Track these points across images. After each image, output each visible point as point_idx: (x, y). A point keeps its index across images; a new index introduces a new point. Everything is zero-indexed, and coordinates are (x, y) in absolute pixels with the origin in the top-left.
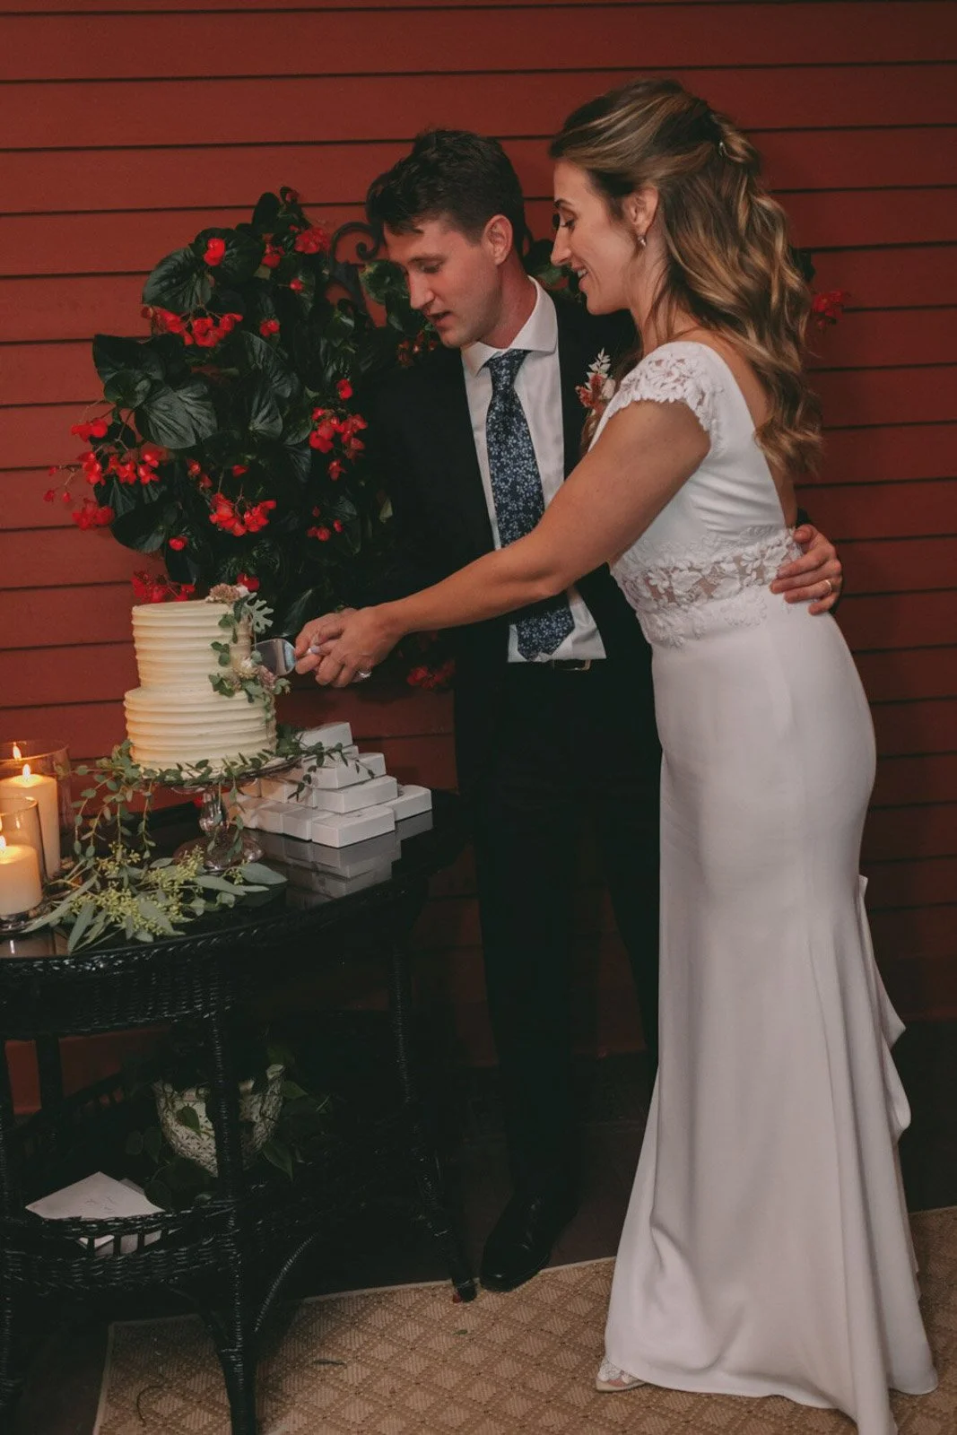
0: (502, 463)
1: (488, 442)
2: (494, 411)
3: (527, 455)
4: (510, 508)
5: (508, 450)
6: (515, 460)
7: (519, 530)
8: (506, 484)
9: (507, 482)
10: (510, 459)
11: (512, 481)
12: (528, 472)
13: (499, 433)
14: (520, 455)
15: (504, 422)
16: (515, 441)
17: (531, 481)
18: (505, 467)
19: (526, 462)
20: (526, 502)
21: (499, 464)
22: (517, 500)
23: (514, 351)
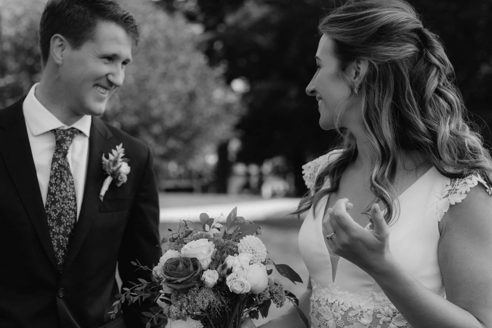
0: (55, 199)
1: (50, 182)
2: (58, 163)
3: (72, 198)
4: (54, 230)
5: (61, 191)
6: (63, 198)
7: (57, 247)
8: (55, 213)
9: (55, 211)
10: (61, 197)
11: (60, 212)
12: (70, 209)
13: (57, 178)
14: (67, 197)
15: (61, 172)
16: (65, 186)
17: (72, 215)
18: (57, 202)
19: (70, 202)
20: (65, 228)
21: (53, 199)
22: (60, 226)
23: (73, 128)
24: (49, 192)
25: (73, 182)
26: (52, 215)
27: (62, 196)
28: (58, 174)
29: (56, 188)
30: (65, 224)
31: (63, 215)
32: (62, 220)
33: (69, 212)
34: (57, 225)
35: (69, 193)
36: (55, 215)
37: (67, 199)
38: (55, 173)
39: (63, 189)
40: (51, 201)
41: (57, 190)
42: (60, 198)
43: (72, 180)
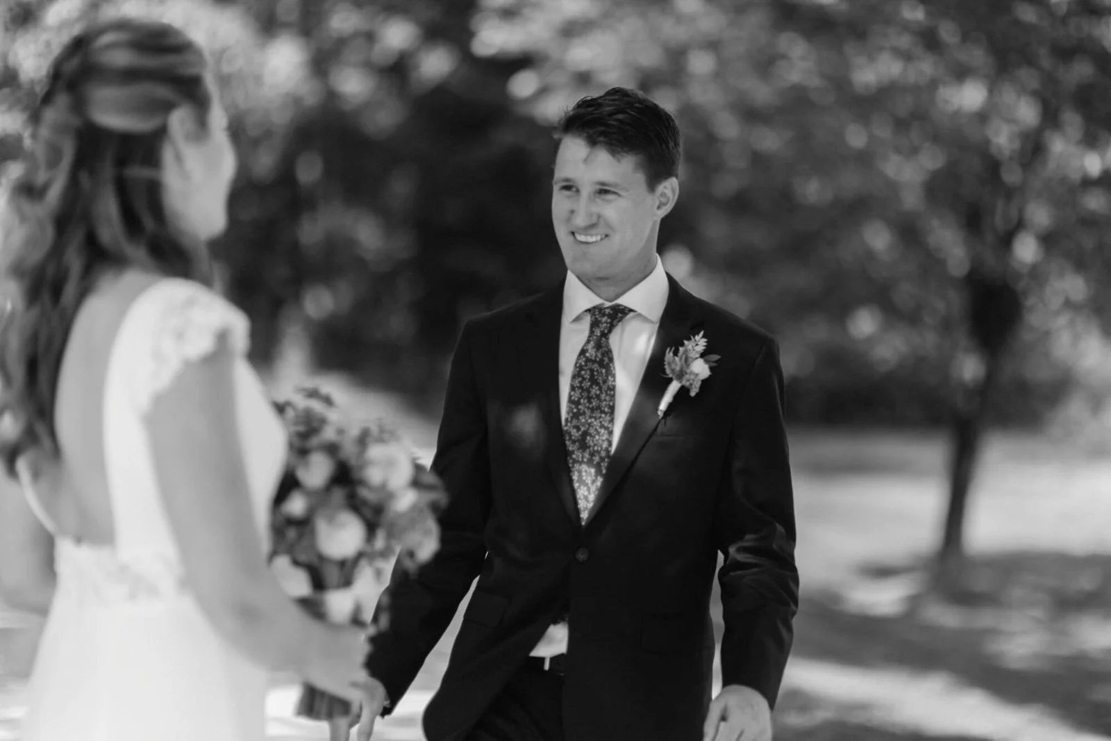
0: (579, 410)
2: (585, 356)
3: (606, 410)
4: (574, 456)
5: (589, 399)
6: (592, 410)
8: (578, 432)
9: (578, 428)
11: (584, 430)
12: (602, 426)
13: (584, 379)
14: (599, 408)
15: (592, 371)
16: (598, 392)
17: (603, 436)
18: (581, 414)
19: (603, 415)
20: (592, 455)
21: (575, 410)
22: (584, 451)
23: (619, 305)
24: (570, 401)
25: (614, 387)
26: (572, 434)
27: (591, 406)
28: (586, 374)
29: (581, 394)
30: (591, 449)
31: (591, 435)
32: (587, 441)
33: (599, 430)
34: (579, 449)
35: (604, 403)
36: (577, 435)
37: (599, 411)
38: (579, 372)
39: (594, 396)
40: (574, 414)
41: (582, 396)
42: (586, 410)
43: (613, 383)
